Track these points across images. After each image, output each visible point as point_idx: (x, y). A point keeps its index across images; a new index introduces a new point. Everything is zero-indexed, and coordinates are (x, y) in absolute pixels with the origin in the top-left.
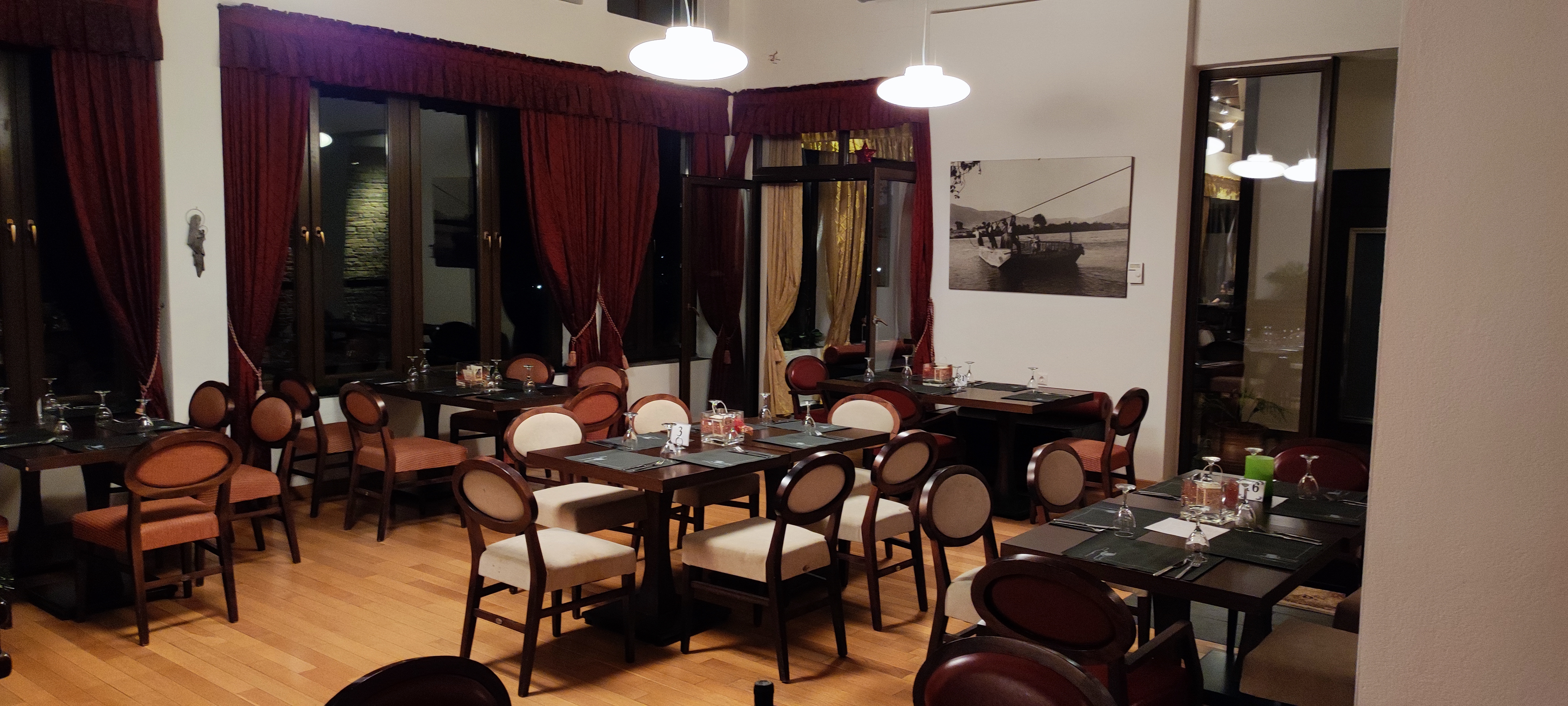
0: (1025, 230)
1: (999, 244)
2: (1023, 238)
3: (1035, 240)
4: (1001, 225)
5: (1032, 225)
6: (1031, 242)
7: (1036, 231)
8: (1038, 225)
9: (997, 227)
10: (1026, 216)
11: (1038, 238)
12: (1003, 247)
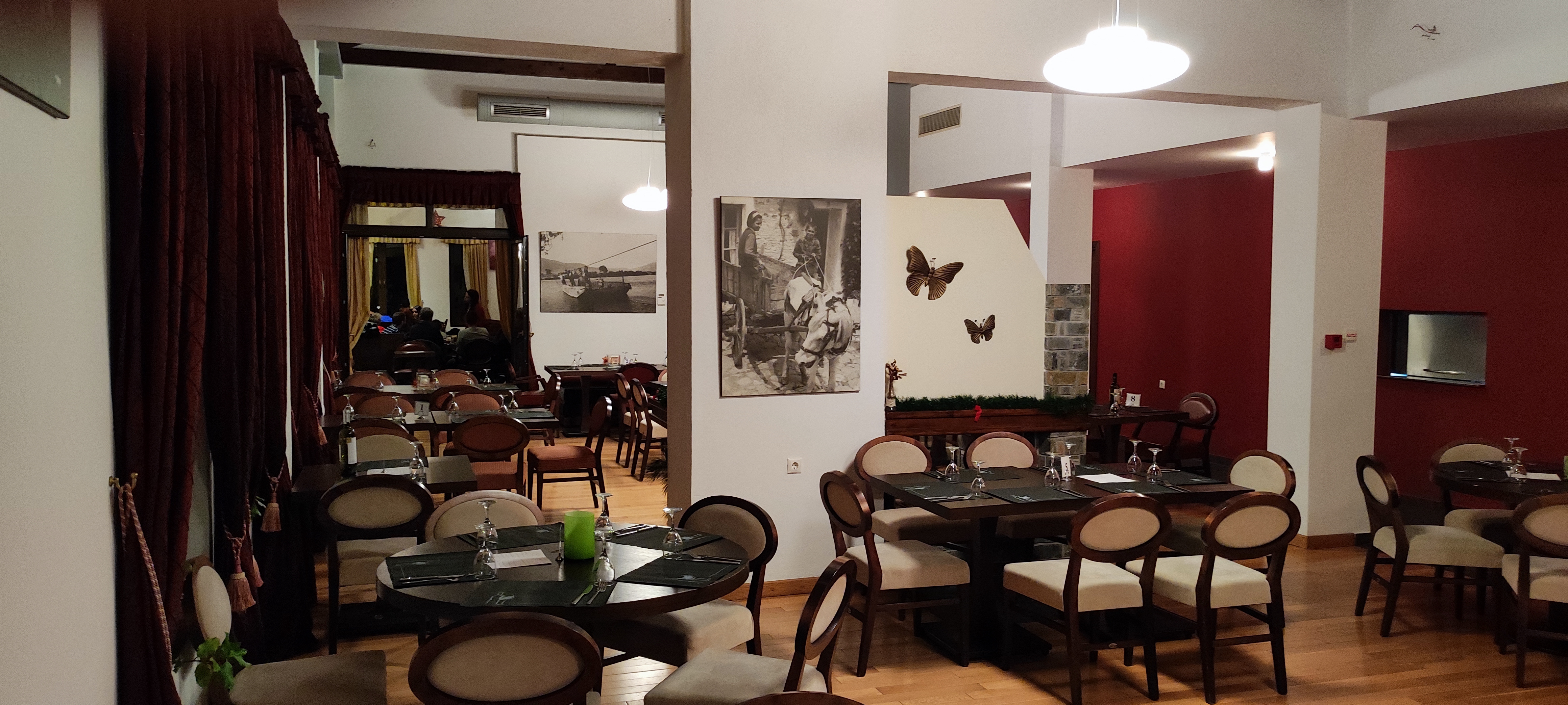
0: (594, 275)
1: (577, 284)
2: (592, 280)
3: (601, 281)
4: (578, 272)
5: (598, 272)
6: (598, 282)
7: (601, 276)
8: (602, 272)
9: (575, 273)
10: (595, 266)
11: (602, 280)
12: (579, 285)
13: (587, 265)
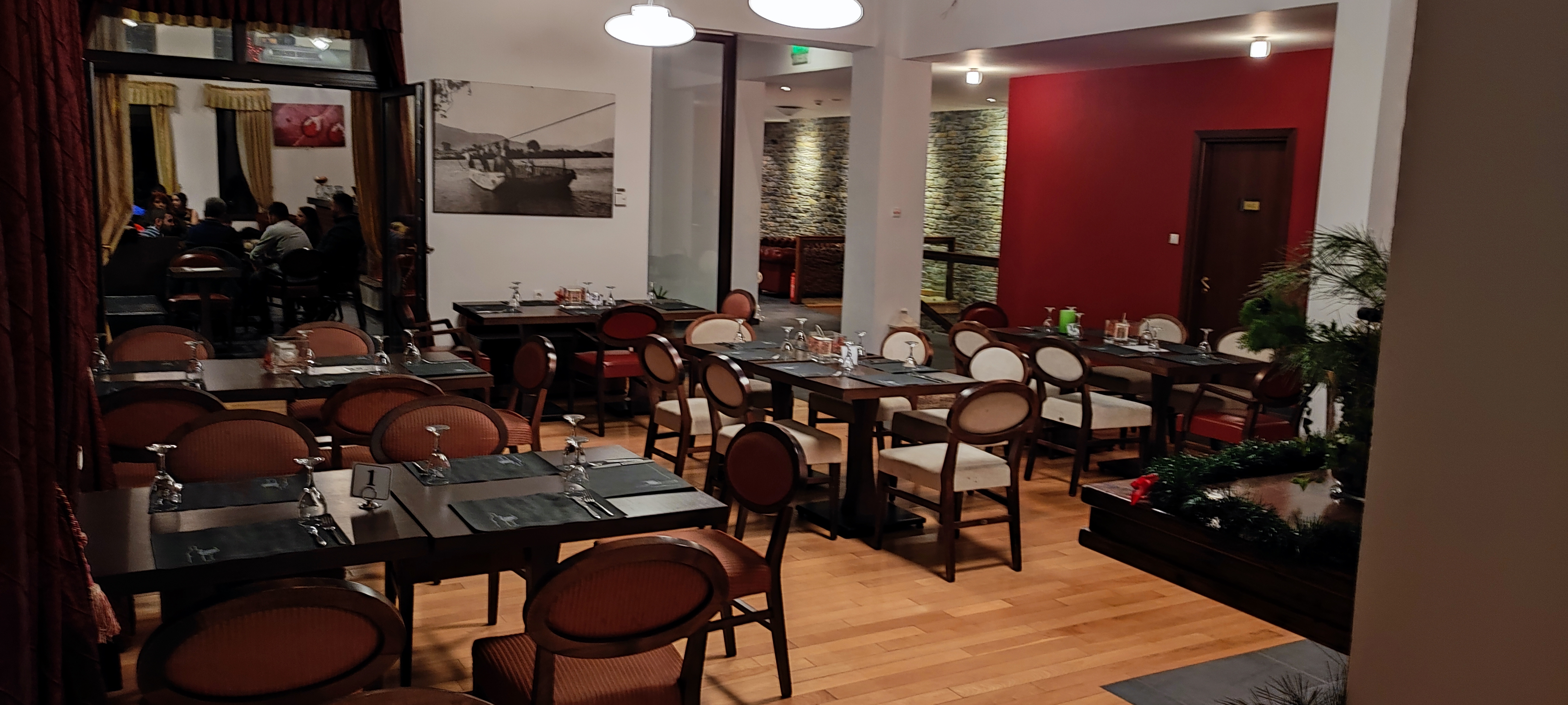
0: (519, 154)
1: (492, 167)
2: (517, 162)
3: (530, 164)
4: (494, 149)
5: (526, 150)
6: (526, 166)
7: (530, 156)
8: (532, 150)
9: (490, 150)
10: (520, 141)
12: (496, 169)
13: (507, 137)
